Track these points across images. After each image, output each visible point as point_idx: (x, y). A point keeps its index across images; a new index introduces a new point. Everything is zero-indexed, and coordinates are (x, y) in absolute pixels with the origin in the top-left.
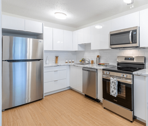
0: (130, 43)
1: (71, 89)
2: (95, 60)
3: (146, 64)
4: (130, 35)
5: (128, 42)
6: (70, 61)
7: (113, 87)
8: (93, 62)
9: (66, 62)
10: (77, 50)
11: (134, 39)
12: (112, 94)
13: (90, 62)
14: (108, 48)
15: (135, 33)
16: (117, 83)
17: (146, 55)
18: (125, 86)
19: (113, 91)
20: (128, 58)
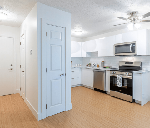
0: (130, 52)
1: (81, 86)
2: (100, 65)
3: (142, 67)
4: (131, 46)
5: (129, 52)
6: (79, 65)
7: (119, 81)
8: (98, 66)
9: (76, 66)
10: (86, 57)
11: (133, 50)
12: (118, 86)
13: (96, 66)
14: (112, 56)
15: (134, 46)
16: (122, 79)
17: (142, 61)
18: (127, 80)
19: (118, 84)
20: (128, 63)
